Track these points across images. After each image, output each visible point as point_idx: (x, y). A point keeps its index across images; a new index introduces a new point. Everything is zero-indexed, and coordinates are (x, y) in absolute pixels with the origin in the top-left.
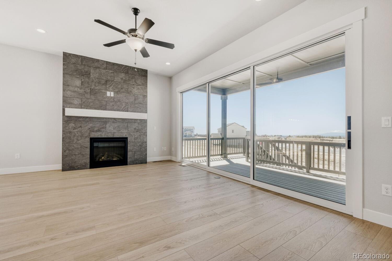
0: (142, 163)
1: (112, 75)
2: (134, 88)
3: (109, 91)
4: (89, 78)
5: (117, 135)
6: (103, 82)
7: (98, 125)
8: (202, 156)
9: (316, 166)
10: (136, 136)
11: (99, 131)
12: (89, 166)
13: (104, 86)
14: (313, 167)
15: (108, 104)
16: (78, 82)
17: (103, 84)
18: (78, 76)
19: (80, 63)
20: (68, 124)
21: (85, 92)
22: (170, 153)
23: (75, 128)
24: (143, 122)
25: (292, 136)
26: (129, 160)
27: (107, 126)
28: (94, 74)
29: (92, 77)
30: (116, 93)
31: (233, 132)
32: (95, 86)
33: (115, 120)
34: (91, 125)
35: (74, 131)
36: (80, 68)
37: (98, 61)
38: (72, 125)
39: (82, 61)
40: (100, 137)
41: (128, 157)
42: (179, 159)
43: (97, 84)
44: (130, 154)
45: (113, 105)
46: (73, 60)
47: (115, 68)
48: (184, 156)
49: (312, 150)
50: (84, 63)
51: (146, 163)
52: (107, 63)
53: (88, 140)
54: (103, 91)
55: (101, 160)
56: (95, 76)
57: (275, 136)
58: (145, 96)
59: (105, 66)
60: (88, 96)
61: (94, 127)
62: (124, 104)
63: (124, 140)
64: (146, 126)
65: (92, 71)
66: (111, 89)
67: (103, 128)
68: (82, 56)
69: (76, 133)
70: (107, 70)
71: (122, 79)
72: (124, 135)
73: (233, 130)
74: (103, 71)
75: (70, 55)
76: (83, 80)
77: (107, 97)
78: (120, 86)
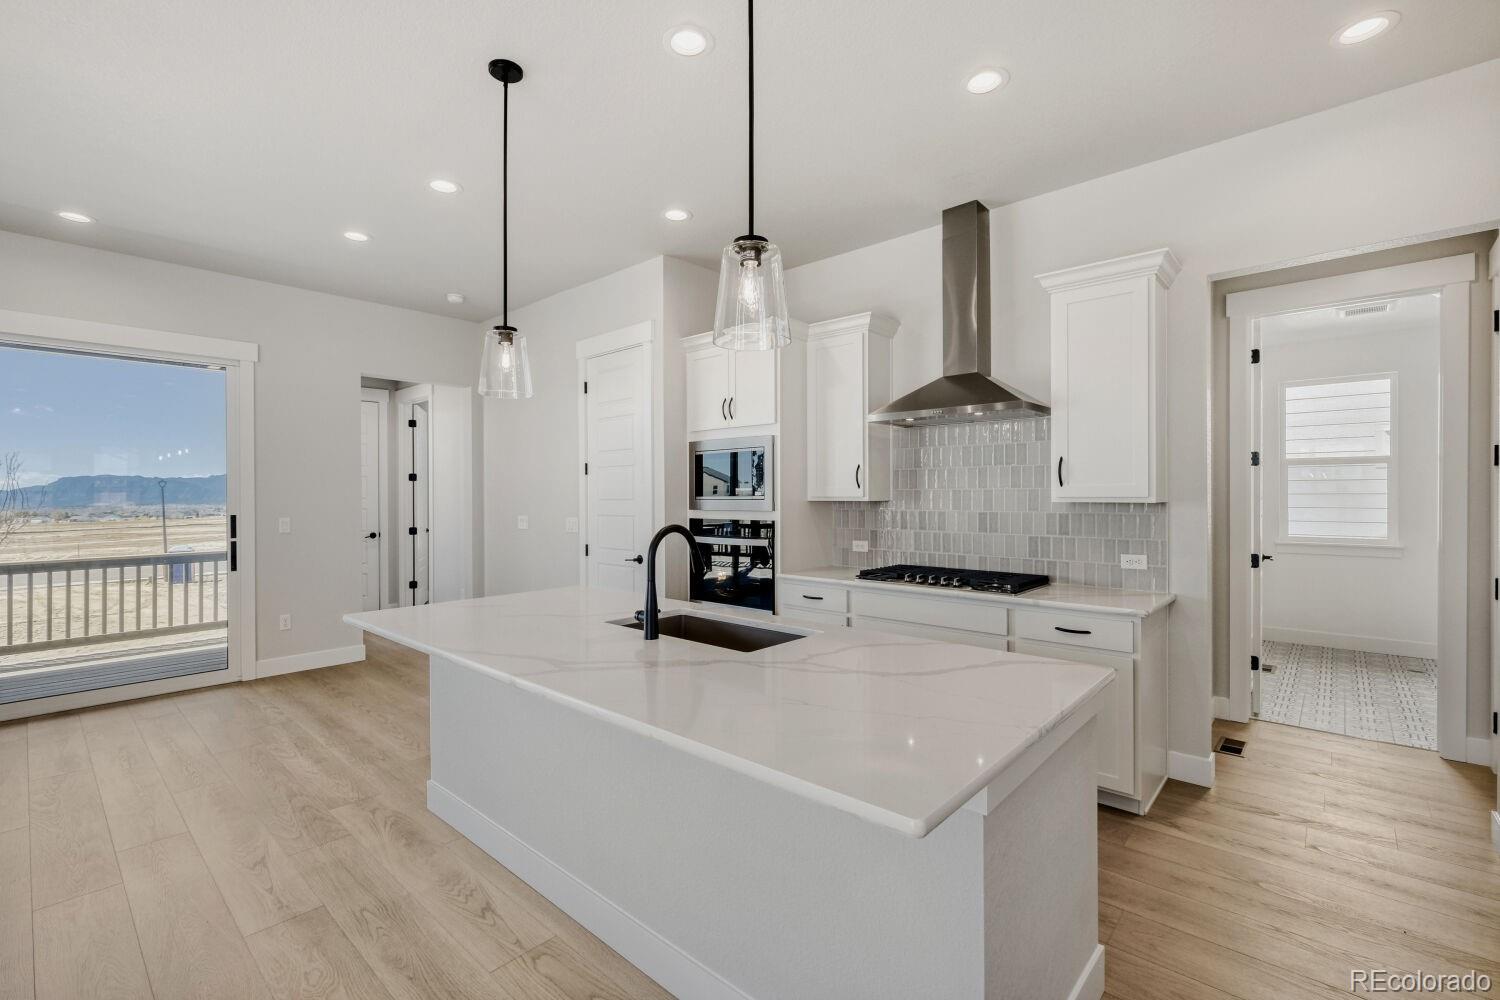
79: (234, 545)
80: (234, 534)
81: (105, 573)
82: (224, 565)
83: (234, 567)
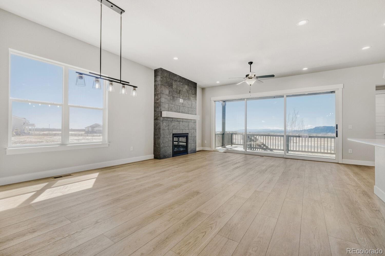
0: (194, 153)
1: (182, 86)
2: (191, 96)
4: (172, 88)
6: (178, 91)
7: (176, 124)
9: (292, 149)
10: (192, 133)
11: (176, 128)
12: (172, 155)
13: (179, 95)
14: (290, 149)
15: (180, 108)
16: (167, 92)
17: (178, 93)
18: (167, 87)
20: (163, 123)
21: (170, 98)
23: (166, 126)
24: (195, 121)
26: (189, 150)
27: (180, 124)
28: (174, 86)
29: (174, 88)
30: (184, 99)
32: (175, 94)
33: (183, 120)
34: (173, 124)
36: (168, 81)
37: (176, 75)
38: (165, 124)
39: (169, 75)
40: (177, 133)
41: (189, 147)
42: (213, 148)
45: (182, 109)
46: (165, 74)
47: (183, 81)
48: (216, 146)
50: (170, 77)
51: (196, 152)
52: (180, 77)
53: (172, 135)
54: (178, 98)
55: (174, 151)
58: (196, 103)
60: (172, 102)
62: (187, 108)
63: (187, 135)
64: (196, 125)
65: (174, 83)
66: (182, 97)
67: (178, 126)
68: (169, 72)
69: (166, 130)
70: (180, 83)
74: (178, 83)
76: (169, 90)
77: (180, 102)
78: (185, 95)
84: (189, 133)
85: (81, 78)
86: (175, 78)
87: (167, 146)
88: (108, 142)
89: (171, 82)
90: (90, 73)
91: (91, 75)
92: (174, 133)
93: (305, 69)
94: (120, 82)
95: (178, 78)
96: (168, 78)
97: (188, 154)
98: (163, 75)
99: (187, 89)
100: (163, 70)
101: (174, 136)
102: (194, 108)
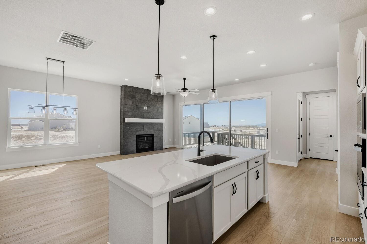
0: (160, 150)
1: (146, 96)
2: (157, 104)
3: (145, 106)
4: (136, 99)
5: (149, 133)
6: (142, 101)
7: (140, 127)
8: (195, 144)
10: (158, 133)
11: (140, 131)
12: (135, 152)
13: (143, 104)
15: (144, 114)
16: (130, 102)
17: (142, 103)
18: (131, 99)
19: (132, 91)
20: (126, 127)
21: (134, 107)
22: (174, 143)
23: (129, 130)
24: (161, 124)
25: (236, 126)
26: (154, 148)
27: (144, 127)
28: (138, 97)
29: (137, 99)
30: (148, 107)
31: (190, 124)
32: (138, 103)
33: (147, 124)
34: (136, 127)
35: (129, 131)
36: (131, 94)
37: (140, 89)
38: (128, 128)
39: (132, 90)
40: (140, 134)
41: (154, 145)
42: (181, 146)
43: (139, 103)
44: (155, 144)
45: (147, 115)
46: (129, 89)
47: (148, 92)
48: (184, 144)
49: (254, 138)
50: (133, 91)
51: (163, 149)
52: (144, 89)
53: (135, 136)
54: (142, 107)
55: (140, 148)
56: (138, 98)
57: (222, 126)
58: (162, 108)
59: (143, 91)
60: (135, 110)
61: (138, 128)
62: (152, 114)
63: (152, 136)
64: (163, 127)
65: (137, 95)
66: (146, 105)
67: (142, 129)
68: (132, 87)
69: (130, 132)
70: (144, 94)
71: (151, 98)
72: (152, 132)
73: (190, 122)
74: (142, 95)
75: (127, 86)
76: (133, 101)
77: (144, 110)
78: (150, 103)
79: (267, 134)
80: (267, 132)
81: (259, 137)
82: (266, 138)
83: (267, 139)
84: (154, 133)
85: (32, 108)
86: (139, 91)
87: (130, 144)
88: (78, 143)
89: (134, 94)
90: (38, 105)
91: (40, 105)
92: (137, 134)
93: (237, 80)
94: (62, 107)
95: (142, 91)
96: (131, 92)
97: (153, 150)
98: (126, 90)
99: (152, 98)
100: (126, 86)
101: (138, 137)
102: (161, 112)
